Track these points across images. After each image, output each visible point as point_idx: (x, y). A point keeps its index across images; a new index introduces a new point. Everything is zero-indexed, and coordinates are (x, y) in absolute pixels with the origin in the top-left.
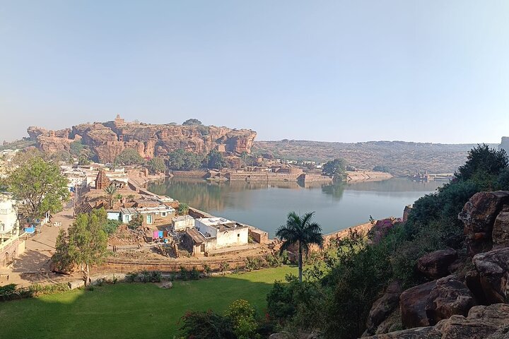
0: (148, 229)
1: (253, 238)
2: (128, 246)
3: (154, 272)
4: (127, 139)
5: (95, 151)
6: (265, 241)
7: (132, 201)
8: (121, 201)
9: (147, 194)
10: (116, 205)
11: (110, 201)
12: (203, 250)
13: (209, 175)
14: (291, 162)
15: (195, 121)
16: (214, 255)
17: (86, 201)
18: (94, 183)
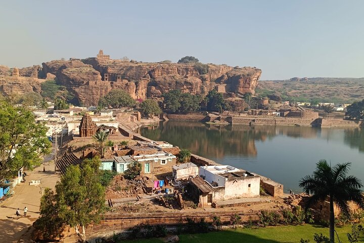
0: (148, 178)
1: (265, 190)
2: (125, 199)
3: (158, 226)
4: (113, 78)
5: (75, 92)
6: (280, 194)
7: (126, 148)
8: (113, 149)
9: (142, 140)
10: (107, 153)
11: (100, 149)
12: (210, 200)
13: (208, 119)
14: (303, 104)
15: (191, 59)
16: (222, 207)
17: (70, 151)
18: (78, 130)
